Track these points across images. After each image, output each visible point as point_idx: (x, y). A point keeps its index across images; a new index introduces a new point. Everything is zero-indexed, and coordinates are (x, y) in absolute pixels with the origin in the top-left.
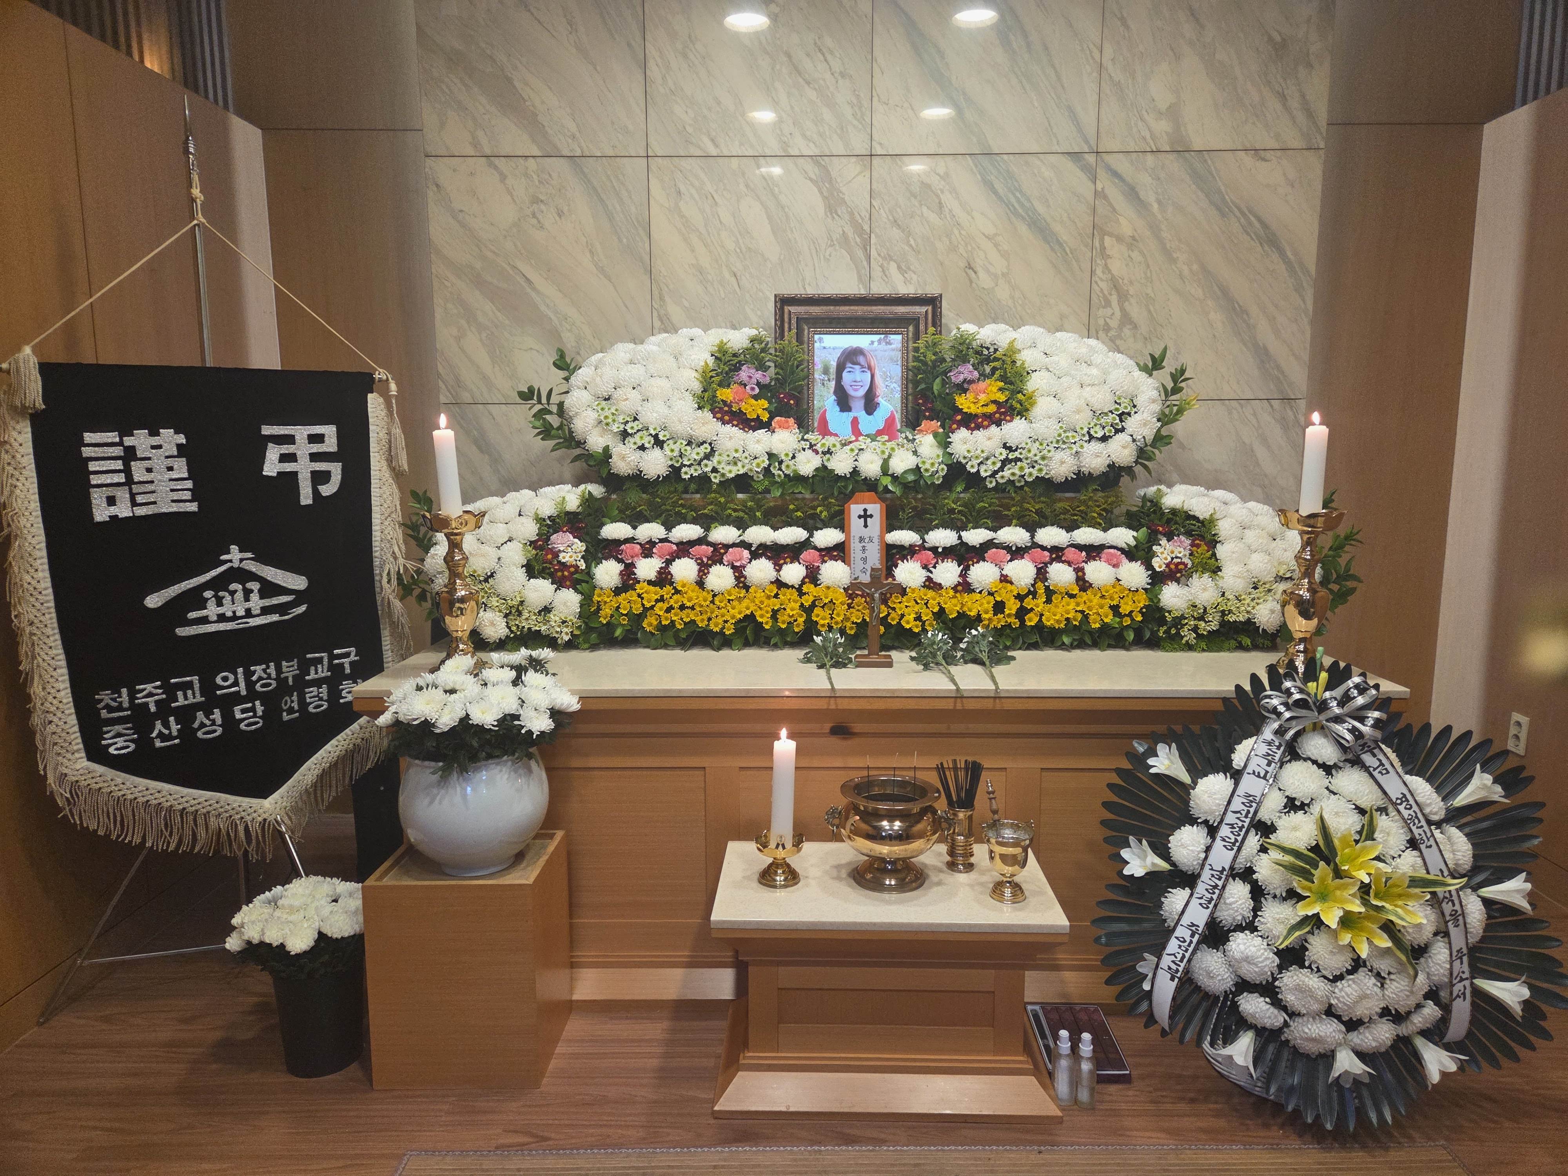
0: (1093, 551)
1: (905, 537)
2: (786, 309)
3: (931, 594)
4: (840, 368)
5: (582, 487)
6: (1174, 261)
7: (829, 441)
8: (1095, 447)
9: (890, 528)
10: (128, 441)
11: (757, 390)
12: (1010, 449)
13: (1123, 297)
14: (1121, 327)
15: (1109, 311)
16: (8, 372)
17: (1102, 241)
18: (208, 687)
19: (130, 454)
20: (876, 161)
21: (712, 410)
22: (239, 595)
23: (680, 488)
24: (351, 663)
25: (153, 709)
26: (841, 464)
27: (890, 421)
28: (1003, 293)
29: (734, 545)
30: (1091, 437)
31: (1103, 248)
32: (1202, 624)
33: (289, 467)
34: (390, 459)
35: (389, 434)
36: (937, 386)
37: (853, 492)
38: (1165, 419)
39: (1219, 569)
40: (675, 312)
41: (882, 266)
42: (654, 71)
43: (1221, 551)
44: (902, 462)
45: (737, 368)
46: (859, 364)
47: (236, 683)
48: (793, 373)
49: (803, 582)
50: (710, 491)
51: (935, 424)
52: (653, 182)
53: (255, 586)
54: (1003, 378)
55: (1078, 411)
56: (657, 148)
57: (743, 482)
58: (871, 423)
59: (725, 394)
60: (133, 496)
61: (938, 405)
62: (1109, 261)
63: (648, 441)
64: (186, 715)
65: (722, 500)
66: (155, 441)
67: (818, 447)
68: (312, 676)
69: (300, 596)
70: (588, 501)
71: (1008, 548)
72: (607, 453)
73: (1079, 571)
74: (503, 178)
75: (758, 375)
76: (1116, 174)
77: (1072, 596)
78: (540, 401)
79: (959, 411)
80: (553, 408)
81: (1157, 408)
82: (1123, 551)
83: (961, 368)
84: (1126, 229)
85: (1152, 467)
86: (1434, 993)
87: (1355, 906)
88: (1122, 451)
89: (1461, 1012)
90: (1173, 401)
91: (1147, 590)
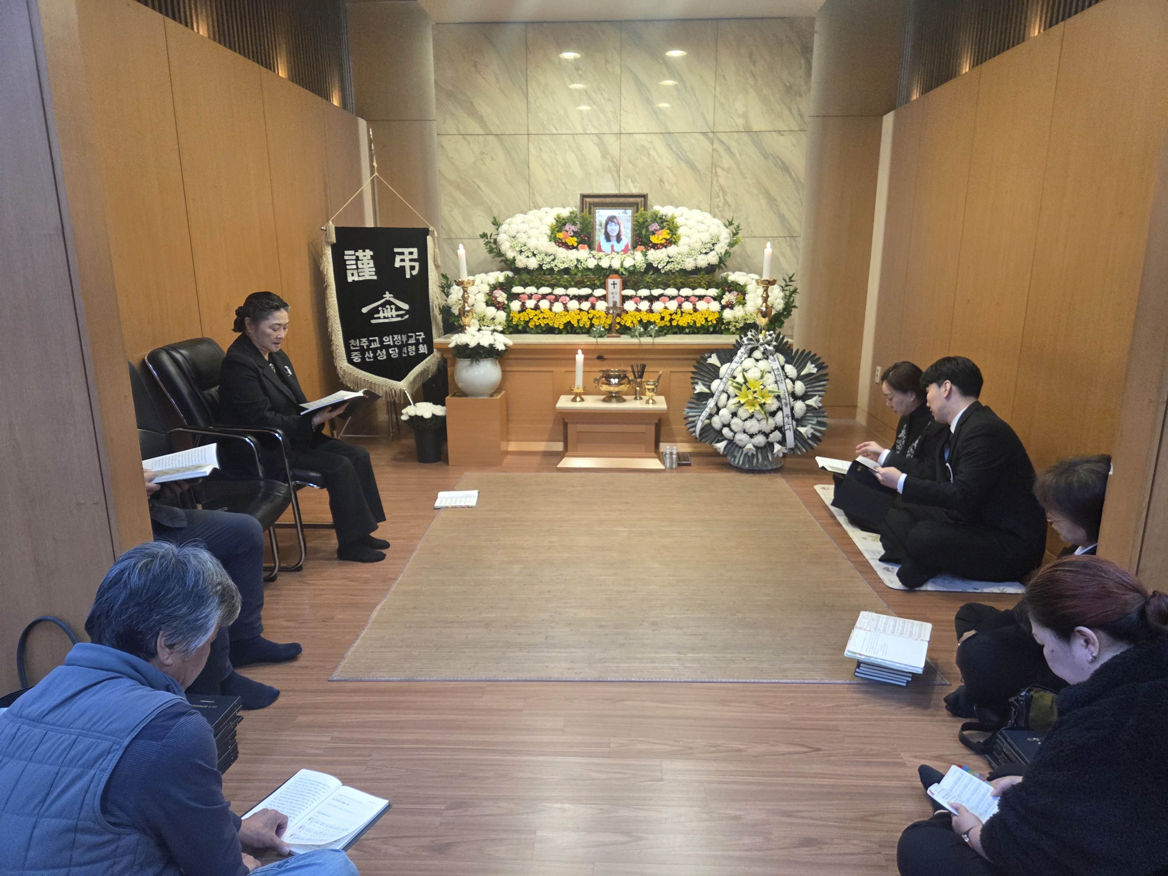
0: (701, 298)
1: (629, 292)
2: (585, 199)
3: (637, 313)
4: (607, 224)
5: (504, 272)
6: (745, 178)
7: (601, 254)
8: (703, 256)
9: (624, 289)
10: (357, 254)
11: (572, 234)
12: (670, 257)
13: (725, 193)
14: (724, 206)
15: (718, 199)
16: (326, 230)
17: (716, 170)
18: (381, 342)
19: (357, 259)
20: (622, 136)
21: (555, 242)
22: (389, 310)
23: (542, 273)
25: (365, 347)
26: (605, 264)
27: (627, 246)
28: (675, 191)
29: (563, 295)
30: (701, 253)
31: (716, 173)
32: (737, 324)
33: (403, 264)
34: (435, 261)
35: (434, 251)
36: (644, 232)
37: (609, 275)
38: (731, 245)
39: (746, 303)
40: (539, 200)
41: (625, 180)
42: (531, 99)
43: (747, 297)
44: (628, 263)
45: (564, 224)
46: (613, 222)
47: (389, 341)
48: (587, 226)
49: (589, 309)
50: (554, 274)
51: (642, 247)
52: (531, 146)
53: (393, 307)
54: (669, 229)
55: (696, 242)
56: (532, 131)
57: (567, 271)
58: (619, 247)
59: (560, 235)
60: (358, 273)
61: (644, 240)
62: (719, 179)
63: (530, 254)
64: (375, 351)
65: (558, 277)
66: (364, 254)
67: (596, 257)
68: (410, 342)
69: (407, 312)
70: (507, 278)
71: (669, 297)
72: (514, 259)
73: (694, 305)
74: (469, 143)
75: (573, 228)
76: (722, 142)
77: (691, 314)
78: (487, 238)
79: (651, 242)
80: (492, 241)
81: (728, 241)
82: (712, 297)
83: (653, 225)
84: (726, 165)
85: (725, 265)
86: (779, 429)
87: (751, 398)
88: (713, 258)
89: (790, 436)
90: (735, 239)
91: (719, 312)
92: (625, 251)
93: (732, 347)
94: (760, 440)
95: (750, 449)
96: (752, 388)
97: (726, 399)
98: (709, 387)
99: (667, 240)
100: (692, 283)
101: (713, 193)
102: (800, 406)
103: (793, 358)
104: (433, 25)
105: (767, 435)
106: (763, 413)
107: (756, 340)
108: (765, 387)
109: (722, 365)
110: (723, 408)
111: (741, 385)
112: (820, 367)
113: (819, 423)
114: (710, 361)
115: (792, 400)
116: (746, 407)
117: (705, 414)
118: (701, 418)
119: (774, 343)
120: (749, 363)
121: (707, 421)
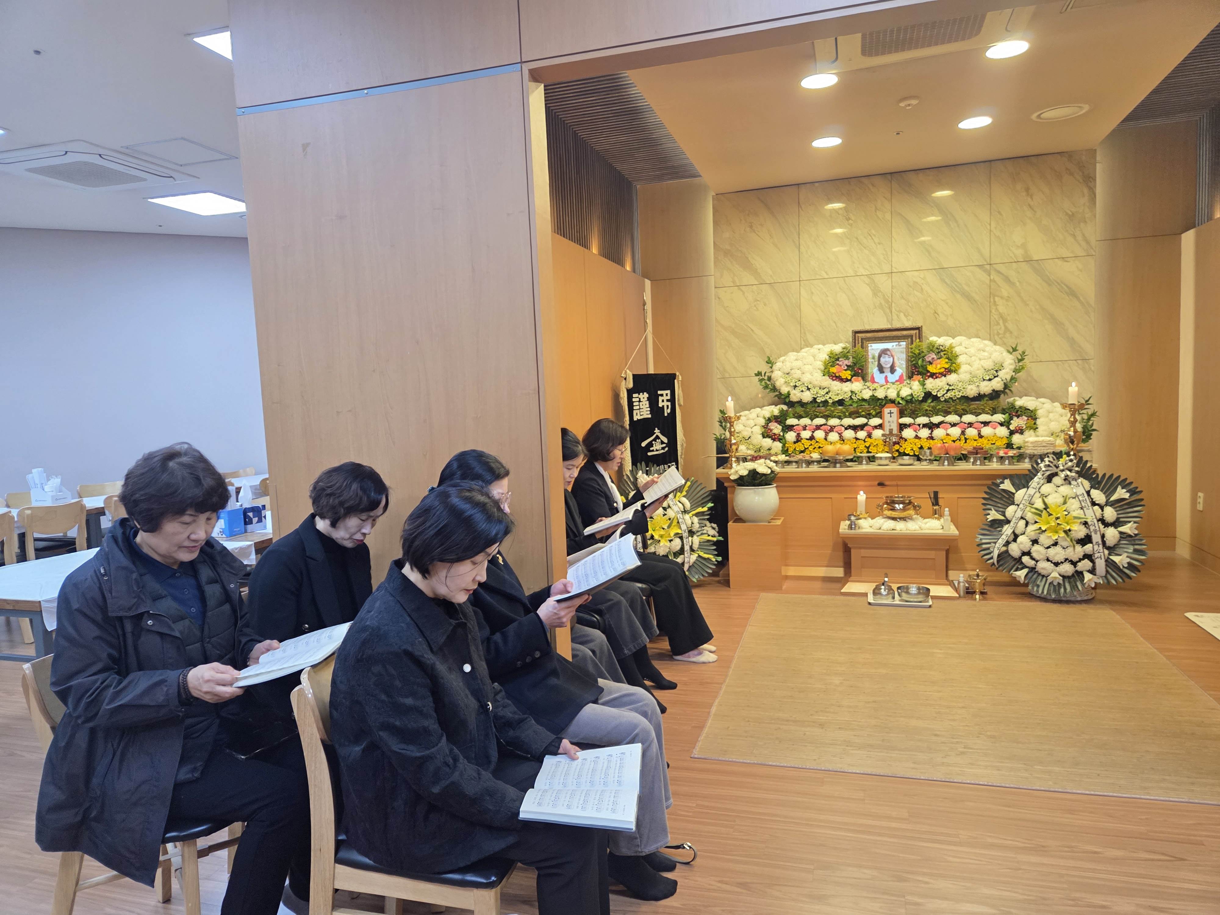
0: (986, 424)
1: (907, 420)
2: (857, 335)
3: (917, 440)
4: (880, 356)
5: (779, 406)
6: (1028, 305)
7: (875, 385)
8: (986, 383)
9: (901, 417)
10: (639, 396)
11: (846, 368)
12: (950, 385)
13: (1005, 321)
14: (1005, 333)
15: (998, 327)
16: (625, 378)
17: (994, 299)
19: (640, 401)
20: (894, 275)
21: (829, 376)
22: (658, 444)
23: (816, 405)
26: (880, 394)
27: (901, 376)
28: (950, 322)
29: (838, 426)
30: (984, 380)
31: (995, 302)
36: (920, 362)
37: (885, 404)
38: (1016, 371)
39: (1037, 428)
40: (811, 339)
41: (897, 315)
42: (803, 249)
43: (1038, 422)
44: (905, 392)
45: (838, 359)
46: (887, 354)
48: (860, 360)
49: (866, 438)
50: (828, 406)
51: (920, 377)
52: (802, 289)
54: (948, 358)
55: (978, 370)
56: (803, 277)
57: (841, 402)
58: (892, 378)
60: (640, 412)
61: (921, 370)
62: (998, 307)
63: (804, 389)
65: (832, 409)
66: (643, 396)
67: (871, 388)
70: (782, 411)
71: (950, 424)
72: (789, 394)
73: (979, 431)
74: (744, 293)
75: (846, 362)
76: (999, 272)
77: (976, 440)
78: (761, 376)
79: (928, 371)
80: (766, 378)
81: (1013, 367)
82: (999, 423)
83: (930, 355)
84: (1005, 294)
85: (1010, 390)
86: (1088, 557)
87: (1053, 524)
88: (997, 384)
89: (1101, 564)
90: (1020, 364)
91: (1007, 437)
92: (900, 380)
93: (1026, 473)
94: (1067, 568)
95: (1056, 578)
96: (1054, 514)
97: (1024, 526)
98: (1003, 514)
99: (946, 369)
100: (976, 409)
101: (992, 322)
102: (1112, 534)
103: (1099, 483)
104: (713, 196)
105: (1074, 564)
106: (1069, 540)
107: (1055, 466)
108: (1069, 513)
109: (1017, 491)
110: (1022, 534)
111: (1042, 511)
112: (1133, 492)
113: (1137, 551)
114: (1002, 487)
115: (1102, 527)
116: (1048, 534)
117: (1001, 541)
118: (997, 545)
119: (1077, 469)
120: (1047, 488)
121: (1004, 549)
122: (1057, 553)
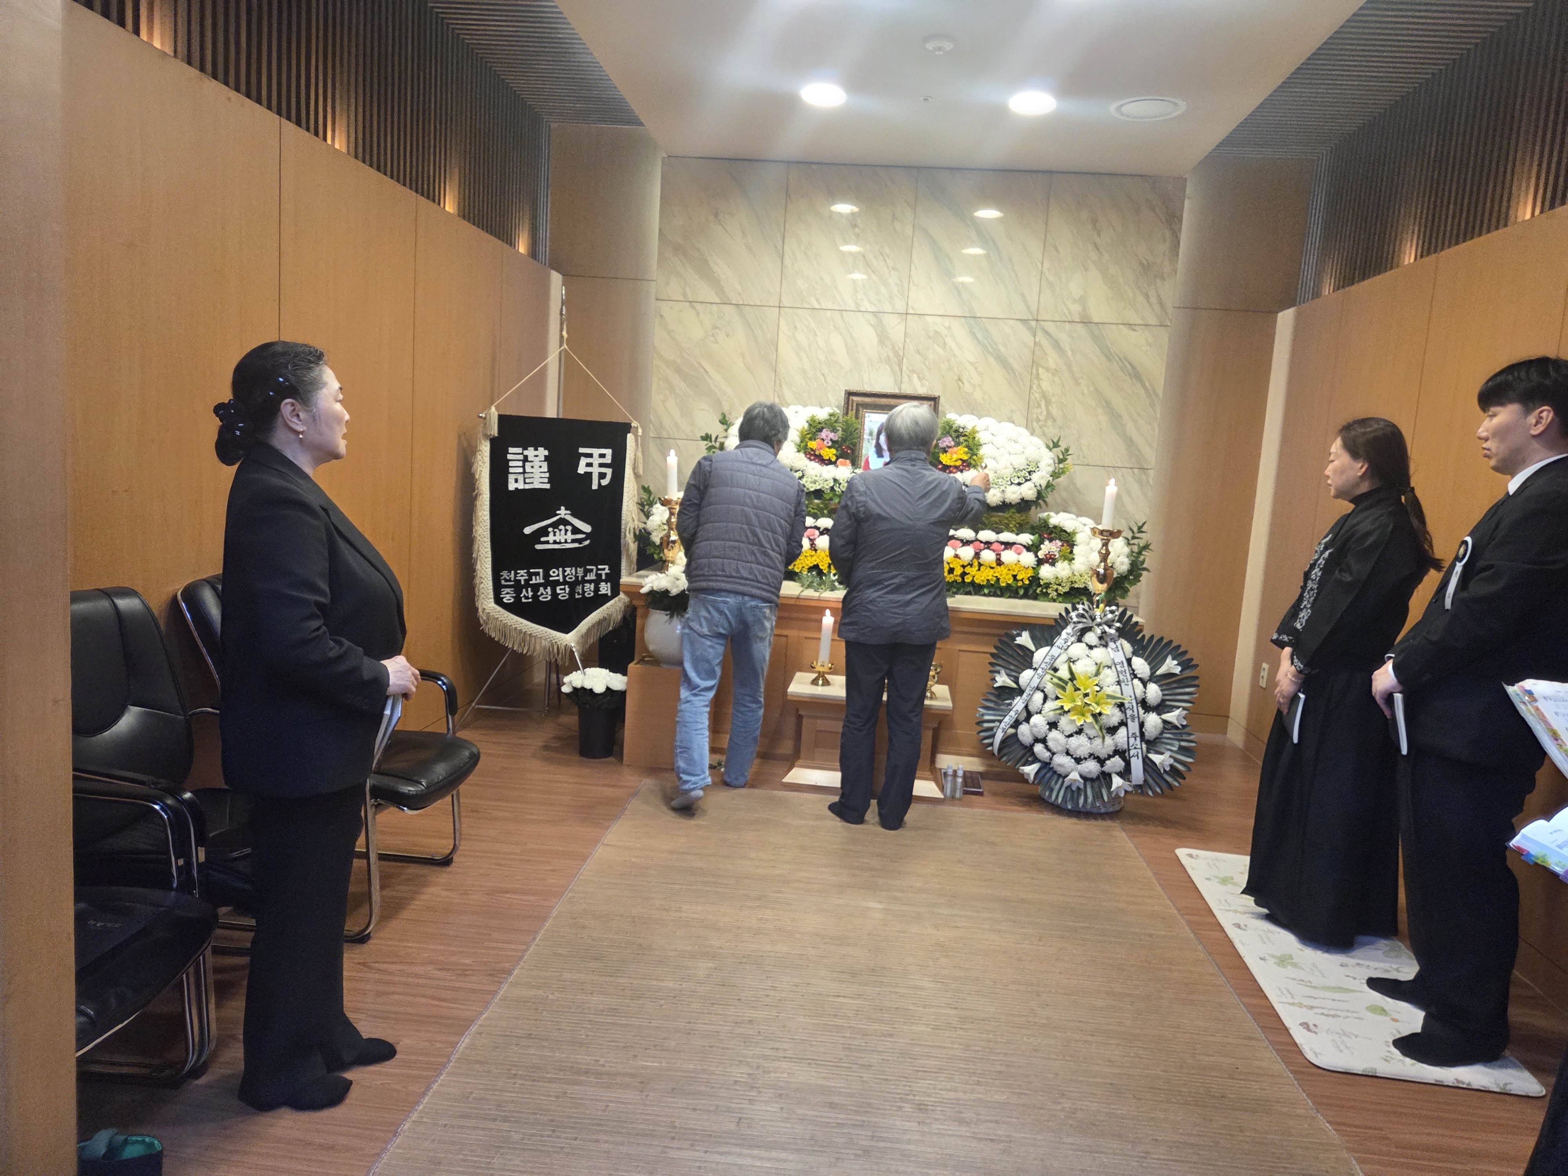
0: (1008, 545)
2: (852, 398)
8: (1014, 488)
10: (526, 453)
11: (830, 444)
13: (1048, 403)
14: (1046, 420)
15: (1039, 411)
16: (485, 418)
17: (1037, 370)
18: (547, 576)
19: (526, 459)
20: (909, 317)
21: (805, 453)
22: (563, 532)
24: (606, 574)
25: (523, 583)
28: (978, 395)
30: (1012, 483)
31: (1038, 374)
32: (1060, 588)
33: (589, 469)
34: (634, 469)
35: (635, 455)
38: (1055, 475)
39: (1073, 559)
41: (909, 376)
42: (787, 261)
43: (1076, 550)
45: (821, 430)
47: (558, 575)
48: (851, 434)
52: (782, 322)
53: (569, 528)
54: (968, 447)
55: (1006, 468)
56: (785, 303)
57: (818, 493)
59: (813, 444)
60: (525, 479)
62: (1041, 382)
64: (536, 588)
66: (536, 453)
68: (588, 578)
69: (588, 536)
71: (962, 541)
73: (999, 555)
74: (698, 314)
75: (832, 435)
76: (1046, 333)
77: (992, 568)
78: (711, 441)
81: (1051, 469)
82: (1024, 546)
83: (945, 439)
84: (1052, 364)
85: (1045, 502)
86: (1120, 753)
87: (1079, 703)
88: (1028, 491)
89: (1137, 765)
90: (1061, 466)
91: (1033, 568)
93: (1053, 623)
94: (1091, 767)
95: (1075, 781)
96: (1082, 689)
97: (1042, 701)
98: (1016, 681)
99: (963, 461)
100: (997, 523)
101: (1031, 403)
102: (1153, 721)
103: (1144, 648)
104: (663, 158)
105: (1101, 762)
106: (1097, 727)
107: (1091, 617)
108: (1101, 688)
109: (1037, 649)
110: (1037, 713)
111: (1066, 683)
112: (1186, 665)
113: (1182, 750)
114: (1019, 641)
115: (1141, 711)
116: (1072, 717)
117: (1008, 720)
118: (1003, 725)
119: (1118, 625)
120: (1078, 650)
121: (1012, 731)
122: (1080, 744)
